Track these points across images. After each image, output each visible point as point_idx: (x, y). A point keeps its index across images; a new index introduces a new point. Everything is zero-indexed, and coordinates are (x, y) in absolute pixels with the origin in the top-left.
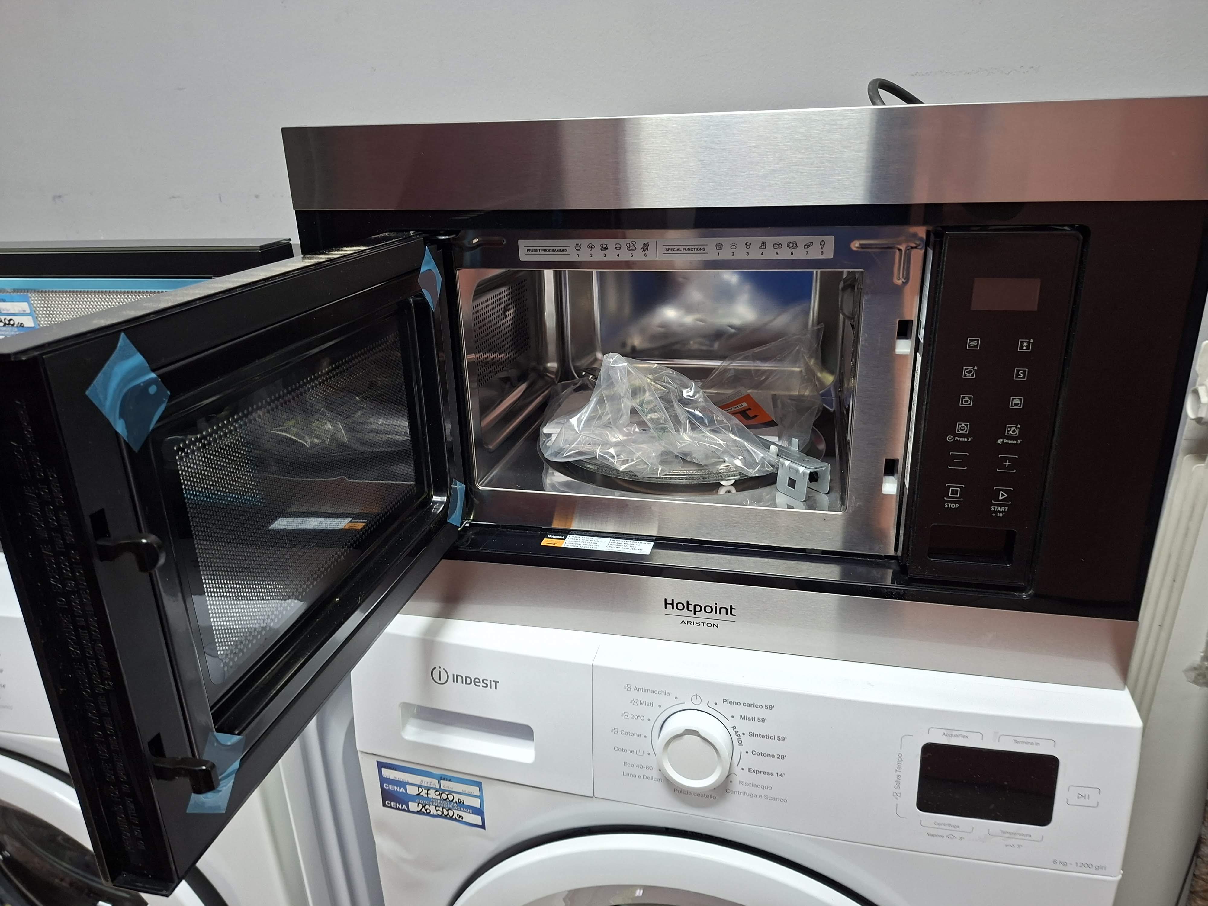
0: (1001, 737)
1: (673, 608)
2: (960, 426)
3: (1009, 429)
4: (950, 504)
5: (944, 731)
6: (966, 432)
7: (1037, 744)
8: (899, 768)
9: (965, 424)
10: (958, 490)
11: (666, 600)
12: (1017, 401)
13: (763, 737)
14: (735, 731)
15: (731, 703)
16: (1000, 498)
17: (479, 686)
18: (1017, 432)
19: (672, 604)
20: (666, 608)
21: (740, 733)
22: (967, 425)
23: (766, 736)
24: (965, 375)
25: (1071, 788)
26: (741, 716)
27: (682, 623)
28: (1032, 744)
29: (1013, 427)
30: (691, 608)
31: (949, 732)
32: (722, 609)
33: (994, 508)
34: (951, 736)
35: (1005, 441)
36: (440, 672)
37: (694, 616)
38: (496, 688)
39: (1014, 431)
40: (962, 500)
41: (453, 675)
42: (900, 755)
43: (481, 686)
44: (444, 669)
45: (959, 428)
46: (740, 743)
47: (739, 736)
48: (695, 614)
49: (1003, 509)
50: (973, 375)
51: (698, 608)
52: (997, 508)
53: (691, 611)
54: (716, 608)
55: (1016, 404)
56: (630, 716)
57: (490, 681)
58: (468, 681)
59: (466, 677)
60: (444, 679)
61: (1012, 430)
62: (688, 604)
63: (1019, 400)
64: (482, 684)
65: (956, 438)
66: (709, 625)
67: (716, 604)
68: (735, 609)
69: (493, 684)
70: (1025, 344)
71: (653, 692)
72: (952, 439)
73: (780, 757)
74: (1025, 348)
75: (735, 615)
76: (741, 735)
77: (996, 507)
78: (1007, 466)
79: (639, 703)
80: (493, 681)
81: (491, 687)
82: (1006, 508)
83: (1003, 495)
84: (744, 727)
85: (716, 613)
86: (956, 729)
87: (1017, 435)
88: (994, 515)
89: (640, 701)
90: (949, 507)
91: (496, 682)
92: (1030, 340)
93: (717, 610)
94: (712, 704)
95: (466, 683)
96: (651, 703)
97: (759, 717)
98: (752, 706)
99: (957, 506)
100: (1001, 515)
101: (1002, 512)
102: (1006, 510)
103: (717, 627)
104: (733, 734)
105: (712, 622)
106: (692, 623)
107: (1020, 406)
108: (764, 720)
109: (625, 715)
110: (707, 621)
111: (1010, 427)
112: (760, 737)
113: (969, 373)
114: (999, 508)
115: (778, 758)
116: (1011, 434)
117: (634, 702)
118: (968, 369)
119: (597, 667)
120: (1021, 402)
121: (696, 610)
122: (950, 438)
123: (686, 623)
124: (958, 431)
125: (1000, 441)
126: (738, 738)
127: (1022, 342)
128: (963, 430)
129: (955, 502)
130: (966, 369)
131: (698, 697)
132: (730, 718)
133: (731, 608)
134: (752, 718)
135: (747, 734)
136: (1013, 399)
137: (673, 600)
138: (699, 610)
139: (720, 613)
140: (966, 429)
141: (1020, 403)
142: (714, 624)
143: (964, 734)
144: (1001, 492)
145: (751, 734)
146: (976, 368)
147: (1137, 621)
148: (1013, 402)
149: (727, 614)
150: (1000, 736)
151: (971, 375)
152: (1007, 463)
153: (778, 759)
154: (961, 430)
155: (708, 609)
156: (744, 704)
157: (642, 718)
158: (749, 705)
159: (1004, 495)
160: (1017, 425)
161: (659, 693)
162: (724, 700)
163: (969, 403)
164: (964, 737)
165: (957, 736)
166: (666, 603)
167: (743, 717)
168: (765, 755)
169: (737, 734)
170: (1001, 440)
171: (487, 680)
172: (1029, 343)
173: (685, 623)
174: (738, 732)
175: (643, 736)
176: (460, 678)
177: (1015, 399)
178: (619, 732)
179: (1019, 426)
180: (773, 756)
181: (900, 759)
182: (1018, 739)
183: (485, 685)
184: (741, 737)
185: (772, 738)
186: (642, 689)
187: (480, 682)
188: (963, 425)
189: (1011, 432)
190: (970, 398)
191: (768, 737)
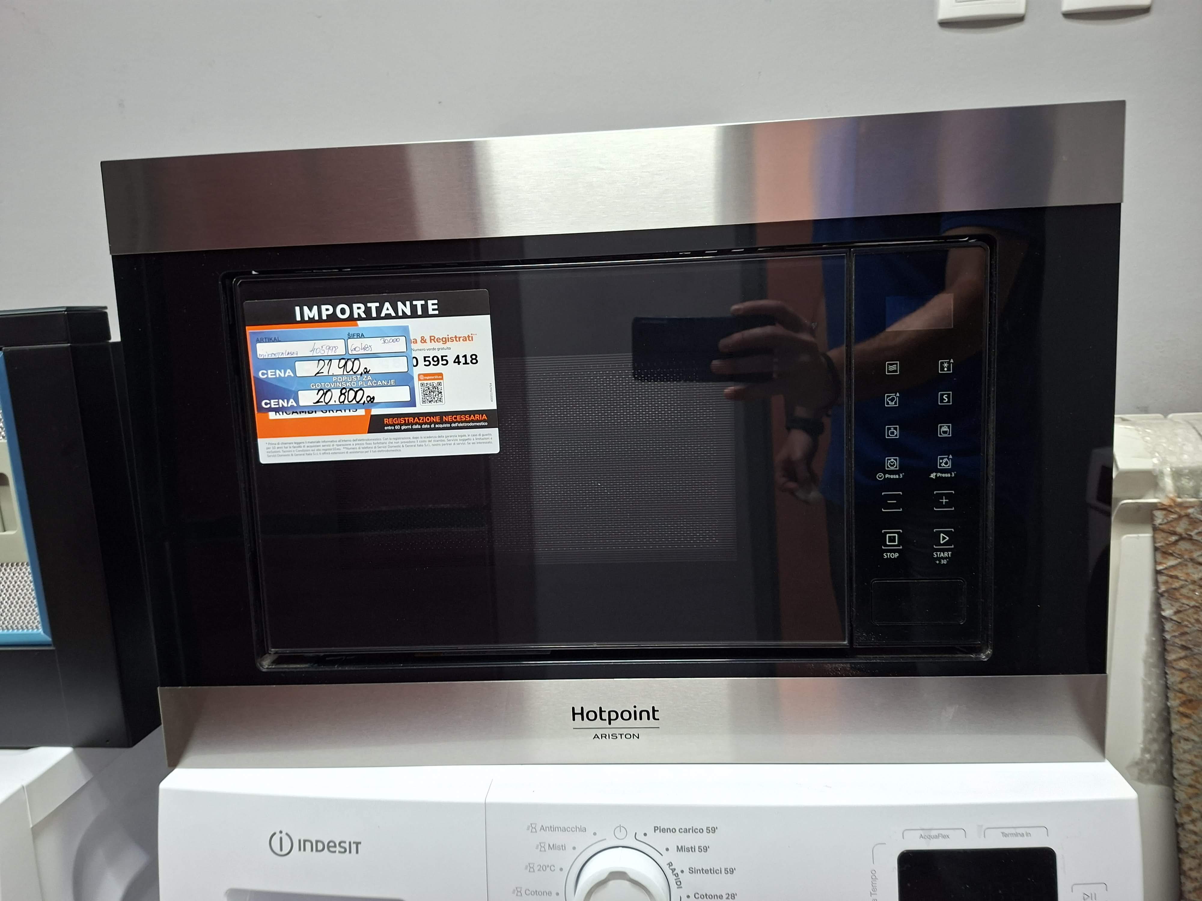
0: (987, 831)
1: (583, 719)
2: (889, 461)
3: (941, 461)
4: (888, 554)
5: (921, 832)
6: (896, 467)
7: (1028, 834)
8: (874, 889)
9: (894, 459)
10: (895, 536)
11: (573, 708)
12: (945, 429)
13: (707, 872)
14: (672, 869)
15: (663, 830)
16: (942, 542)
17: (335, 852)
18: (950, 463)
19: (582, 714)
20: (574, 719)
21: (678, 871)
22: (896, 460)
23: (711, 870)
24: (888, 404)
25: (1075, 887)
26: (678, 847)
27: (595, 737)
28: (1022, 835)
29: (945, 458)
30: (605, 716)
31: (927, 833)
32: (643, 713)
33: (937, 554)
34: (930, 837)
35: (938, 476)
36: (281, 839)
37: (609, 726)
38: (357, 852)
39: (946, 463)
40: (901, 547)
41: (300, 841)
42: (874, 872)
43: (337, 852)
44: (287, 834)
45: (888, 463)
46: (679, 884)
47: (677, 875)
48: (610, 723)
49: (946, 554)
50: (896, 403)
51: (613, 715)
52: (940, 554)
53: (605, 720)
54: (635, 712)
55: (945, 432)
56: (536, 868)
57: (350, 843)
58: (320, 846)
59: (317, 842)
60: (286, 848)
61: (944, 461)
62: (601, 711)
63: (947, 427)
64: (338, 849)
65: (887, 476)
66: (628, 736)
67: (635, 707)
68: (658, 711)
69: (354, 847)
70: (946, 365)
71: (565, 830)
72: (882, 477)
73: (730, 897)
74: (946, 369)
75: (658, 719)
76: (680, 873)
77: (938, 553)
78: (944, 503)
79: (547, 847)
80: (354, 843)
81: (350, 852)
82: (950, 553)
83: (944, 538)
84: (683, 861)
85: (635, 719)
86: (935, 827)
87: (950, 467)
88: (938, 562)
89: (549, 845)
90: (889, 557)
91: (357, 844)
92: (950, 360)
93: (636, 715)
94: (640, 836)
95: (317, 850)
96: (562, 846)
97: (700, 845)
98: (691, 831)
99: (897, 555)
100: (944, 562)
101: (946, 558)
102: (950, 556)
103: (638, 738)
104: (669, 872)
105: (632, 732)
106: (607, 737)
107: (949, 434)
108: (706, 849)
109: (530, 867)
110: (625, 731)
111: (942, 459)
112: (703, 873)
113: (892, 400)
114: (942, 553)
115: (727, 898)
116: (944, 466)
117: (541, 847)
118: (890, 396)
119: (492, 804)
120: (949, 428)
121: (612, 718)
122: (880, 476)
123: (600, 737)
124: (888, 467)
125: (933, 476)
126: (676, 878)
127: (942, 363)
128: (893, 466)
129: (894, 551)
130: (888, 397)
131: (622, 828)
132: (663, 851)
133: (654, 711)
134: (692, 848)
135: (687, 871)
136: (941, 427)
137: (582, 708)
138: (615, 717)
139: (641, 719)
140: (896, 464)
141: (948, 430)
142: (633, 735)
143: (944, 833)
144: (942, 535)
145: (692, 871)
146: (898, 395)
147: (1105, 673)
148: (941, 430)
149: (649, 719)
150: (985, 830)
151: (893, 403)
152: (944, 501)
153: (728, 900)
154: (891, 466)
155: (626, 715)
156: (681, 831)
157: (552, 868)
158: (686, 831)
159: (946, 538)
160: (949, 456)
161: (573, 829)
162: (655, 827)
163: (895, 434)
164: (944, 837)
165: (937, 837)
166: (574, 714)
167: (680, 847)
168: (711, 897)
169: (675, 872)
170: (935, 474)
171: (345, 842)
172: (949, 363)
173: (598, 737)
174: (675, 869)
175: (554, 894)
176: (308, 845)
177: (944, 426)
178: (523, 892)
179: (951, 457)
180: (721, 897)
181: (874, 877)
182: (1007, 831)
183: (343, 850)
184: (679, 877)
185: (717, 872)
186: (551, 827)
187: (335, 846)
188: (892, 460)
189: (943, 464)
190: (895, 429)
191: (712, 872)
